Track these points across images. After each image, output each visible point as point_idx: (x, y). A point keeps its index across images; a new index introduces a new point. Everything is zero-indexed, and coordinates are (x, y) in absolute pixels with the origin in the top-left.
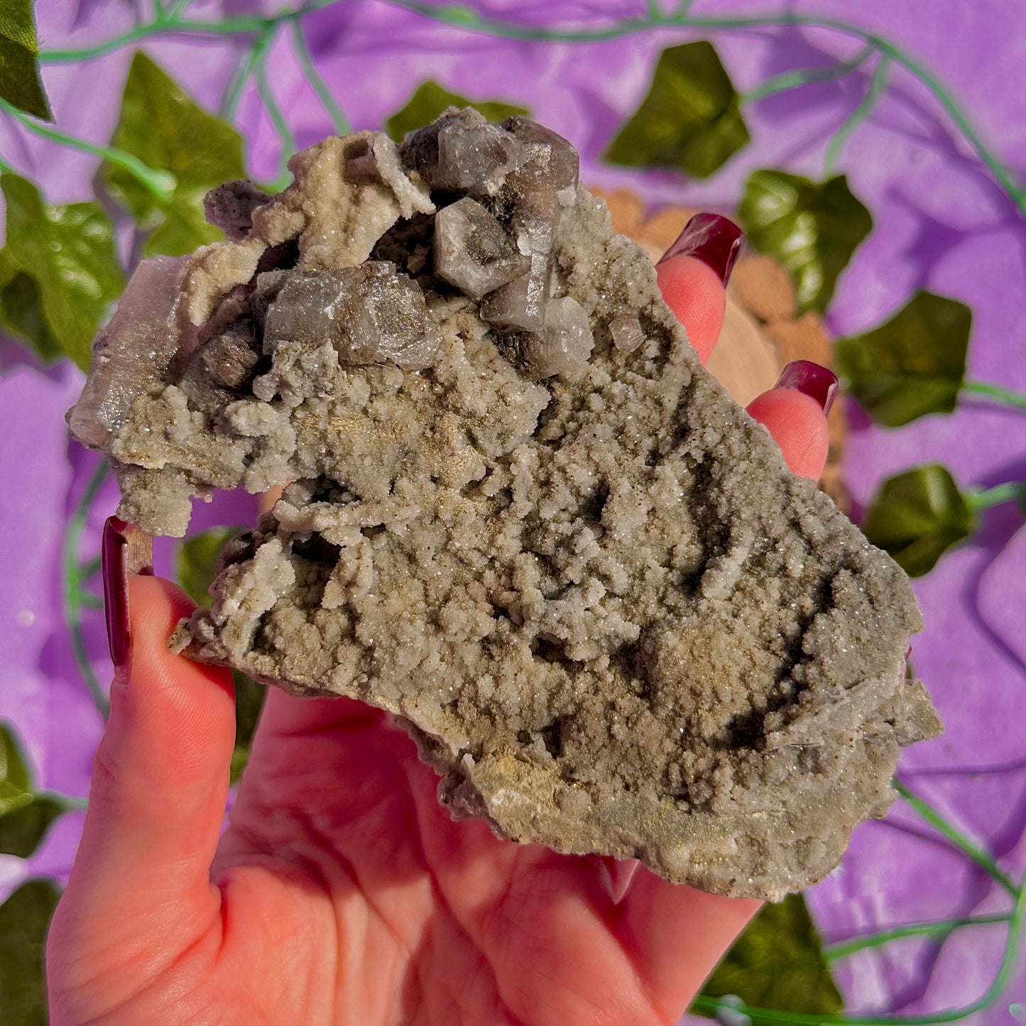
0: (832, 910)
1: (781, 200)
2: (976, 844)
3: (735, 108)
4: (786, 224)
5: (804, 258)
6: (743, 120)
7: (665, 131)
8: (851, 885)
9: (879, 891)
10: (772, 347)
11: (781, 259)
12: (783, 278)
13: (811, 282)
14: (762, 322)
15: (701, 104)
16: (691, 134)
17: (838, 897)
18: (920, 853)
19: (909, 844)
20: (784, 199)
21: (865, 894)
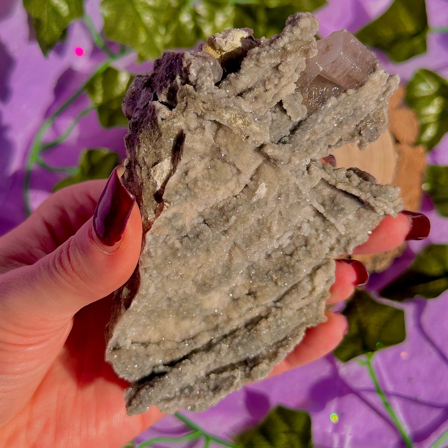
0: (325, 435)
1: (430, 87)
2: (406, 430)
3: (425, 34)
4: (429, 100)
5: (431, 119)
6: (427, 41)
7: (387, 33)
8: (337, 427)
9: (351, 434)
10: (397, 156)
11: (419, 116)
12: (416, 124)
13: (430, 132)
14: (397, 141)
15: (409, 26)
16: (398, 39)
17: (329, 430)
18: (377, 423)
19: (374, 417)
20: (432, 87)
21: (343, 433)
